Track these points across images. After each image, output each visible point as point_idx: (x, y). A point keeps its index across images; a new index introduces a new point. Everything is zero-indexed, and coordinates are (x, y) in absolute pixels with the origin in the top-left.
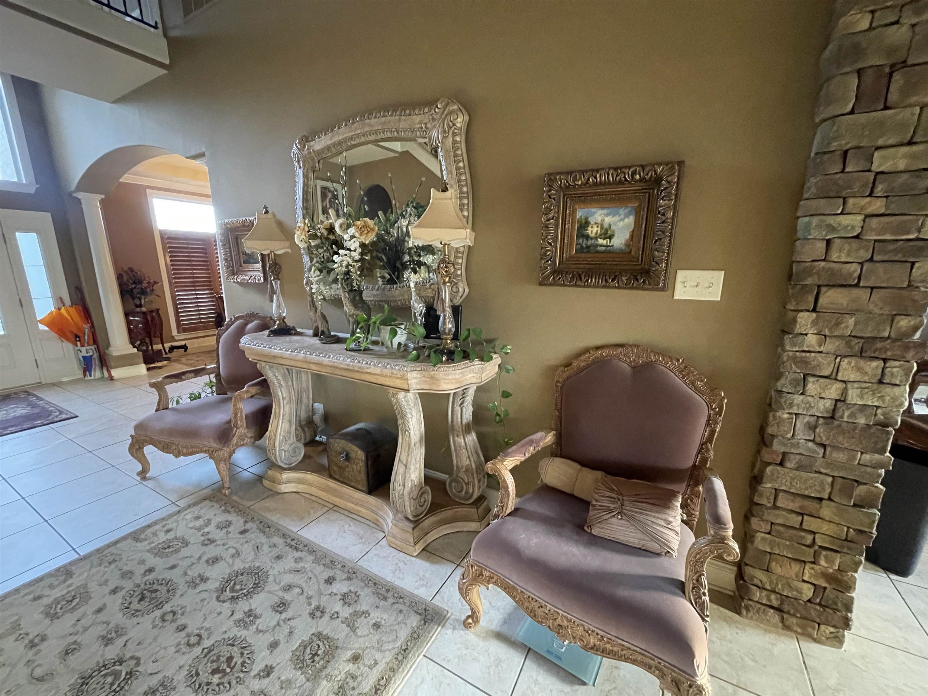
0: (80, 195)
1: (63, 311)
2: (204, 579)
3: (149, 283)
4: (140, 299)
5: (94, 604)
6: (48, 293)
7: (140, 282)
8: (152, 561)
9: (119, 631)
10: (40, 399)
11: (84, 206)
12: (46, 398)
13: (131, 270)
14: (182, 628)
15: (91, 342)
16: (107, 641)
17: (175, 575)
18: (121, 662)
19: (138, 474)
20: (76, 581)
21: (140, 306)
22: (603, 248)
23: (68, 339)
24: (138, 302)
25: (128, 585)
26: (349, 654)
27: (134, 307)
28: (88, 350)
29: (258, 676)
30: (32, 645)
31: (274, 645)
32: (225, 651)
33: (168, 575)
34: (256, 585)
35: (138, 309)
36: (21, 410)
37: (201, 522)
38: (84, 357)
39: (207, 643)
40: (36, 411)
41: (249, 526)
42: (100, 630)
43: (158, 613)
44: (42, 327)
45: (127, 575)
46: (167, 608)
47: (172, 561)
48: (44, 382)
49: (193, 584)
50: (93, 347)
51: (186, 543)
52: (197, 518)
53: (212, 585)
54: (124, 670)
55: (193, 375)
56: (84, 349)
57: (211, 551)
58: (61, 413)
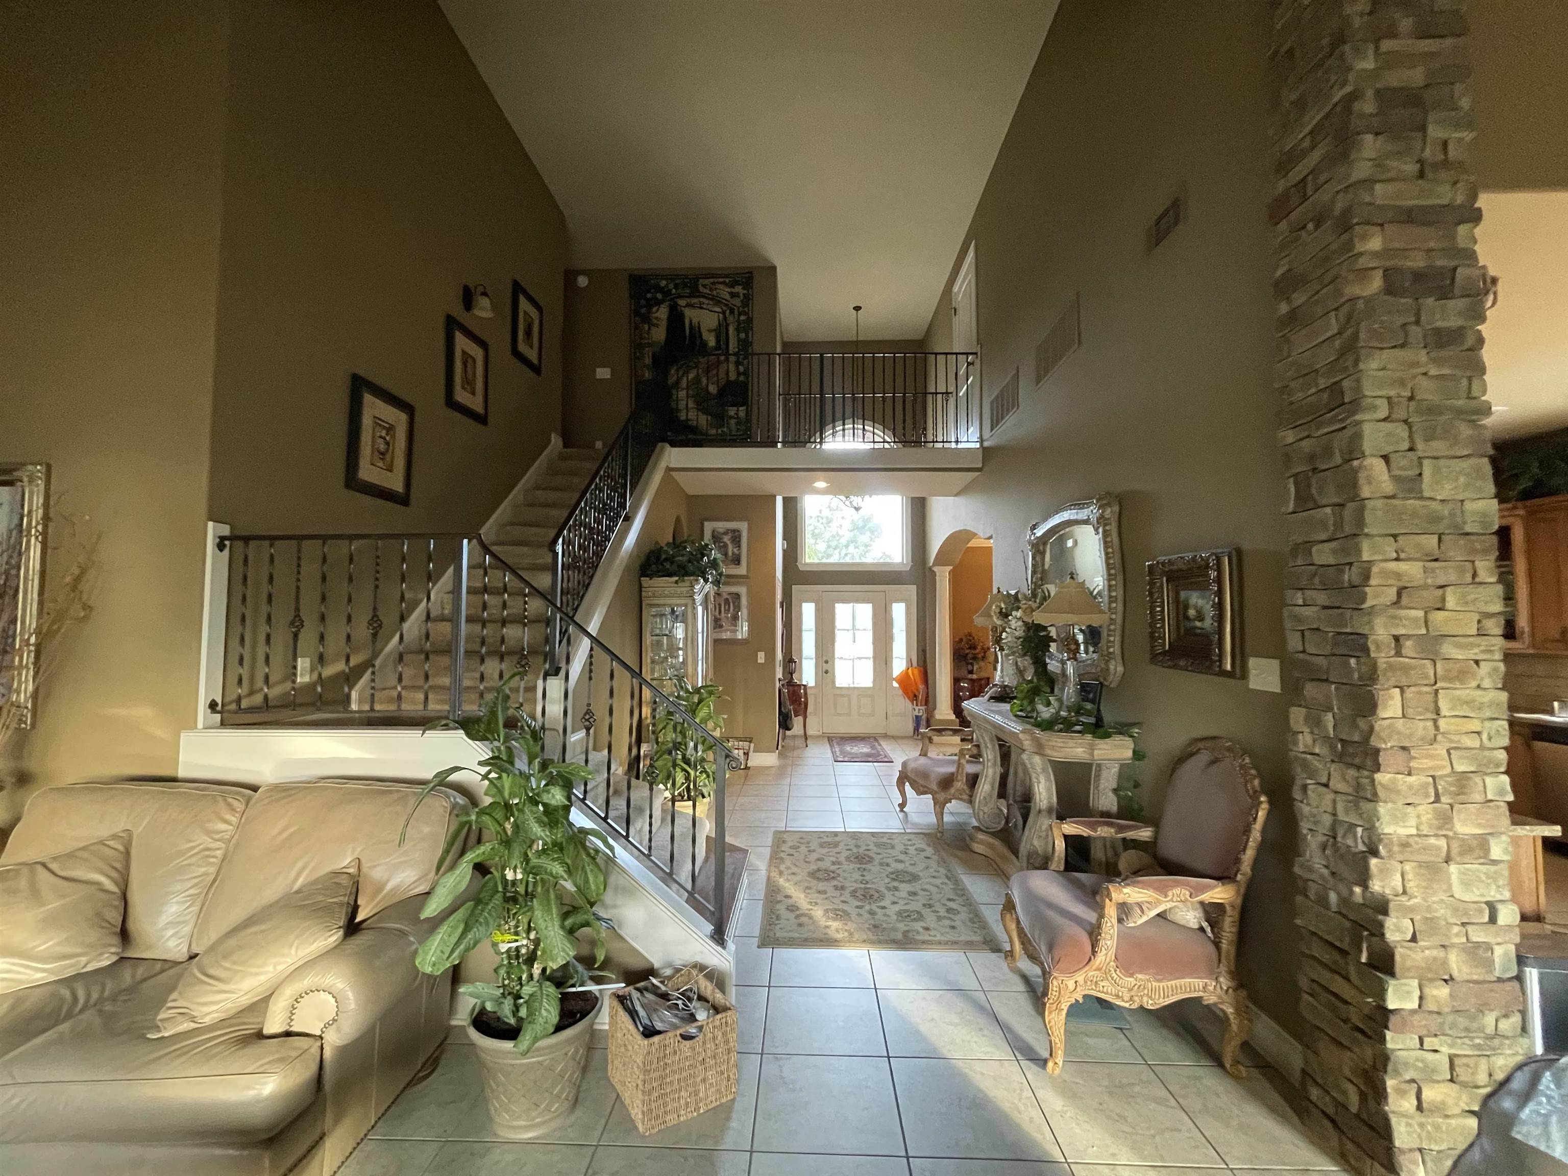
0: (935, 569)
1: (910, 671)
2: (888, 865)
3: (983, 649)
4: (972, 664)
5: (837, 850)
6: (904, 655)
7: (975, 648)
8: (872, 847)
9: (839, 863)
10: (880, 745)
11: (937, 578)
12: (884, 746)
13: (970, 634)
14: (863, 876)
15: (924, 703)
16: (833, 863)
17: (877, 858)
18: (833, 872)
19: (899, 805)
20: (837, 839)
21: (971, 672)
22: (1199, 631)
23: (909, 698)
24: (970, 667)
25: (855, 850)
26: (925, 925)
27: (966, 672)
28: (920, 710)
29: (878, 907)
30: (809, 851)
31: (894, 903)
32: (872, 892)
33: (874, 856)
34: (910, 881)
35: (970, 676)
36: (866, 750)
37: (910, 843)
38: (917, 717)
39: (868, 886)
40: (873, 752)
41: (934, 857)
42: (834, 859)
43: (859, 866)
44: (895, 684)
45: (857, 846)
46: (864, 866)
47: (879, 851)
48: (888, 734)
49: (881, 864)
50: (923, 708)
51: (893, 847)
52: (909, 840)
53: (890, 870)
54: (832, 875)
55: (951, 733)
56: (917, 708)
57: (902, 857)
58: (886, 756)
